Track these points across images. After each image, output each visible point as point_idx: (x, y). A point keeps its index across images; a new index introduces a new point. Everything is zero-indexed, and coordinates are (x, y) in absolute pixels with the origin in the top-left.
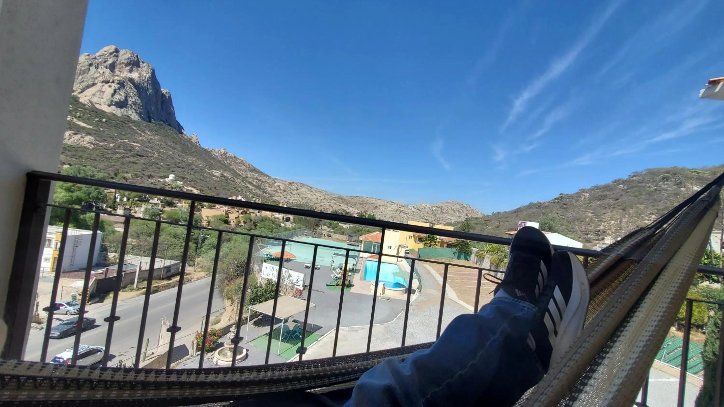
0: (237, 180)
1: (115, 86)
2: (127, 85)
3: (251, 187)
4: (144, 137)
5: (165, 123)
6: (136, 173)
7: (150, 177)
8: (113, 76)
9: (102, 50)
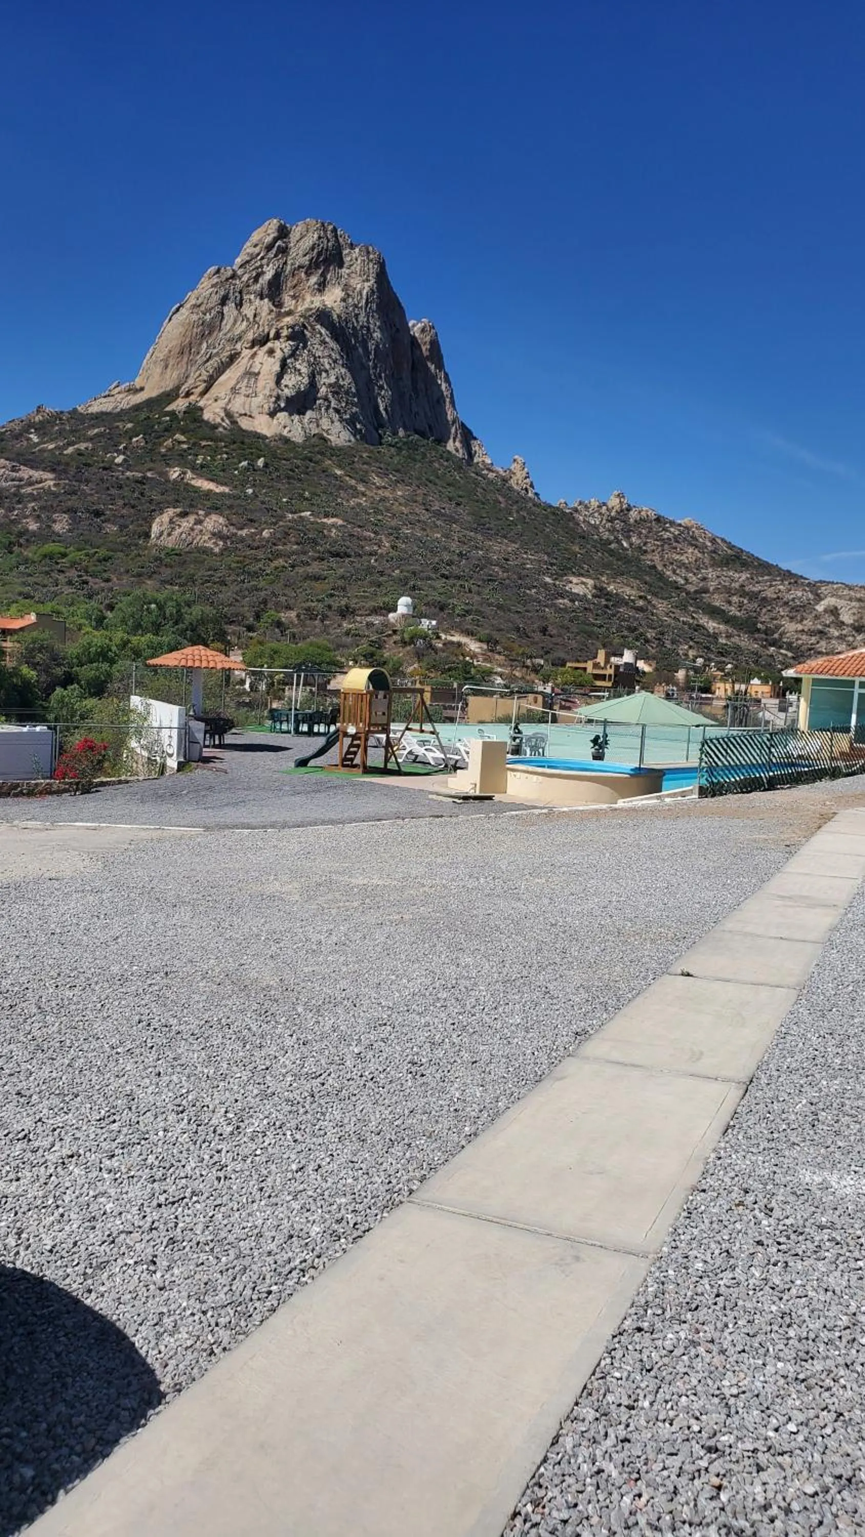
0: (661, 606)
1: (282, 347)
2: (313, 335)
3: (712, 625)
4: (364, 495)
5: (423, 434)
6: (310, 604)
7: (346, 612)
8: (280, 316)
9: (248, 244)
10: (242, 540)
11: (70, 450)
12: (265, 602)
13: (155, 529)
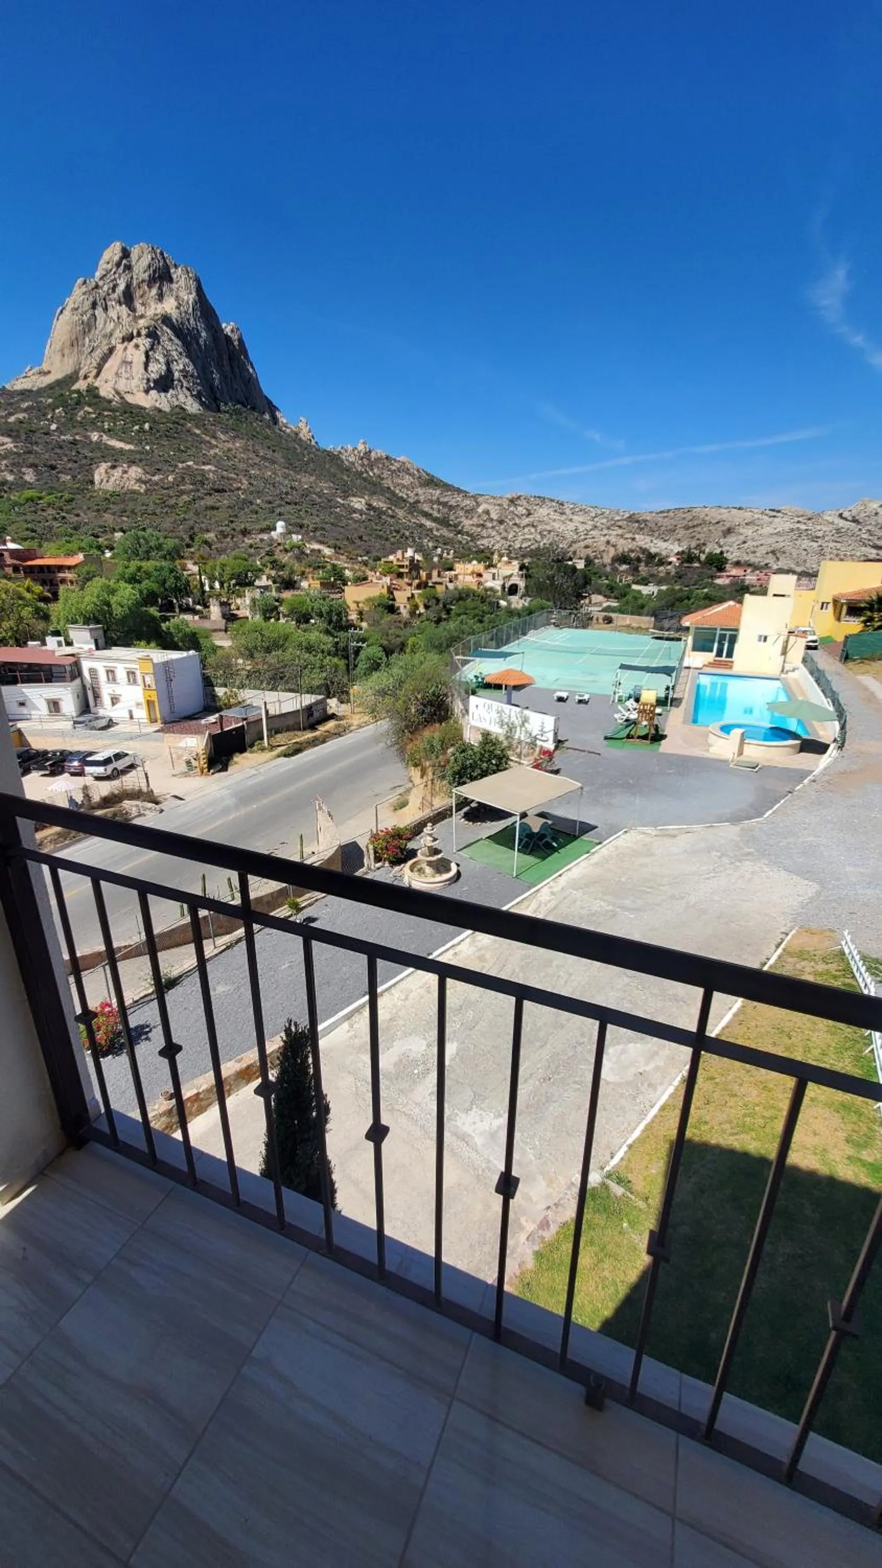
0: (401, 513)
1: (144, 343)
2: (163, 334)
3: (429, 524)
4: (217, 447)
5: (244, 406)
6: (221, 528)
7: (245, 533)
8: (136, 319)
9: (102, 262)
10: (157, 484)
11: (12, 419)
12: (192, 528)
13: (97, 478)
